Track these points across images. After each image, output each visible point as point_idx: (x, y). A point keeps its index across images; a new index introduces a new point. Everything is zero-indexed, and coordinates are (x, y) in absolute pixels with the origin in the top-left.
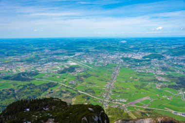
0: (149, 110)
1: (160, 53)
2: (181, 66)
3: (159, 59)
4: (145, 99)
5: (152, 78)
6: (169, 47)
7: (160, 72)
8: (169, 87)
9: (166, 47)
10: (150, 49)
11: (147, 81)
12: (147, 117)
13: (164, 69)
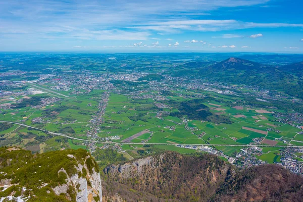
0: (149, 146)
1: (159, 72)
2: (183, 88)
3: (159, 80)
4: (143, 133)
5: (151, 105)
6: (170, 66)
7: (160, 98)
8: (171, 115)
9: (165, 65)
10: (148, 68)
11: (145, 110)
12: (147, 155)
13: (164, 93)
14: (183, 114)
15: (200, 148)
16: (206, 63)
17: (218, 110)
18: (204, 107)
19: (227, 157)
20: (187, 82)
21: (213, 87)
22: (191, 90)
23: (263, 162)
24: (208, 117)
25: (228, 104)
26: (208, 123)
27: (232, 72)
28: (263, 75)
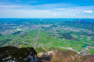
0: (52, 47)
1: (56, 24)
3: (56, 27)
4: (50, 43)
5: (53, 35)
6: (59, 22)
7: (56, 32)
8: (59, 38)
9: (58, 22)
10: (52, 23)
11: (51, 36)
12: (52, 50)
13: (57, 31)
14: (63, 37)
15: (69, 48)
16: (71, 22)
17: (75, 36)
18: (70, 35)
19: (77, 52)
20: (65, 27)
21: (73, 29)
22: (66, 30)
23: (90, 54)
24: (71, 39)
25: (78, 35)
26: (71, 41)
27: (79, 24)
28: (90, 25)
